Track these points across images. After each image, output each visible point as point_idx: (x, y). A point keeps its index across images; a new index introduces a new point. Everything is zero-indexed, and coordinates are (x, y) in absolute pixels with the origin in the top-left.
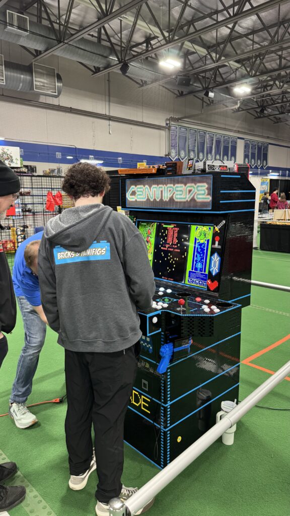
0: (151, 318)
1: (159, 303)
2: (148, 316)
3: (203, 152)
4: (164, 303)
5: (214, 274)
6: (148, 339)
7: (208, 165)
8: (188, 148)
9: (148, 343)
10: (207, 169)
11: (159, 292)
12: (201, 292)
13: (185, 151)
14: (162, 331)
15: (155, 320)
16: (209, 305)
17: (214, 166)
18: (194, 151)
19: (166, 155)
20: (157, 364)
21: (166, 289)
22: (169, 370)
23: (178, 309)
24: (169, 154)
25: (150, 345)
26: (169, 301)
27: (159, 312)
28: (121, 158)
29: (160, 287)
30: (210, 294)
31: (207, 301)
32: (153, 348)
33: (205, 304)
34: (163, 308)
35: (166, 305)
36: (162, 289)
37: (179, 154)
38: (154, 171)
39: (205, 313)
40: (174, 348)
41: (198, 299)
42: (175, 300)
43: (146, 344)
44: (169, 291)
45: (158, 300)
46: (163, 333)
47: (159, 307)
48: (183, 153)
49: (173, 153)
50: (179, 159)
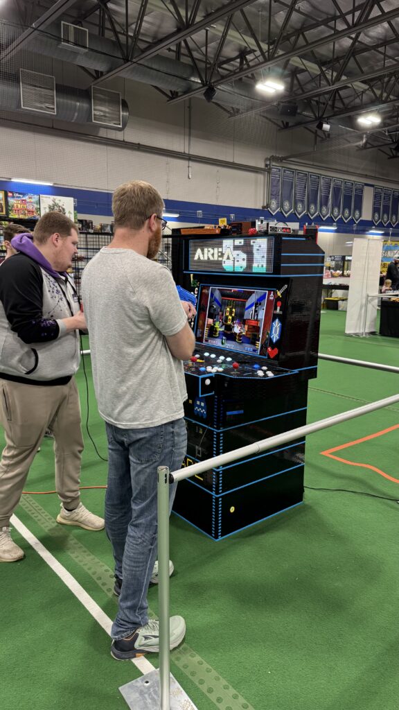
0: (203, 380)
2: (201, 377)
3: (315, 203)
4: (219, 368)
6: (202, 404)
9: (202, 408)
11: (218, 360)
14: (215, 394)
16: (265, 371)
17: (276, 228)
18: (302, 202)
19: (264, 207)
21: (226, 357)
22: (221, 435)
23: (232, 373)
24: (268, 206)
25: (204, 410)
26: (225, 367)
27: (213, 375)
28: (200, 211)
29: (221, 356)
30: (268, 361)
31: (264, 368)
32: (206, 412)
35: (221, 370)
36: (222, 358)
37: (282, 207)
39: (258, 376)
41: (256, 366)
42: (232, 366)
43: (200, 409)
44: (229, 359)
46: (216, 396)
47: (214, 371)
48: (287, 205)
49: (274, 204)
50: (282, 212)
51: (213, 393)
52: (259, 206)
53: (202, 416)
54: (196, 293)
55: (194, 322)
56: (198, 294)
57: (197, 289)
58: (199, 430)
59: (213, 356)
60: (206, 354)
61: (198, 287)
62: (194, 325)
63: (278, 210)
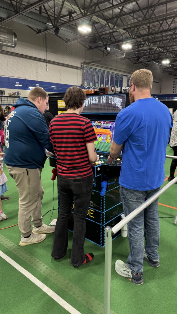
1: (99, 162)
2: (96, 167)
8: (95, 81)
10: (123, 91)
13: (93, 83)
15: (99, 169)
17: (126, 90)
18: (98, 83)
24: (83, 84)
27: (100, 165)
32: (96, 184)
34: (102, 163)
38: (93, 93)
49: (86, 84)
51: (101, 174)
52: (79, 84)
63: (88, 86)
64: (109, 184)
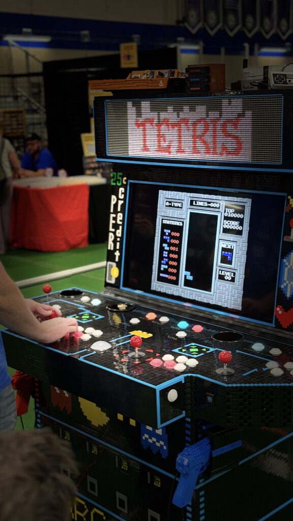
0: (165, 392)
1: (179, 359)
2: (159, 388)
3: (254, 15)
4: (189, 358)
5: (288, 296)
6: (159, 432)
7: (274, 75)
8: (224, 5)
9: (159, 438)
10: (272, 82)
11: (177, 331)
12: (264, 330)
13: (217, 14)
14: (187, 416)
15: (173, 395)
16: (281, 360)
17: (285, 76)
18: (235, 12)
19: (178, 22)
20: (177, 479)
21: (192, 323)
22: (202, 493)
23: (219, 371)
24: (185, 19)
25: (162, 443)
26: (199, 352)
27: (181, 378)
28: (86, 32)
29: (179, 320)
30: (280, 335)
31: (276, 351)
32: (168, 447)
33: (273, 358)
34: (189, 370)
35: (193, 363)
36: (183, 324)
37: (206, 20)
38: (162, 85)
39: (273, 378)
40: (212, 449)
41: (258, 347)
42: (212, 350)
43: (154, 439)
44: (198, 328)
45: (176, 350)
46: (188, 420)
47: (180, 367)
48: (212, 16)
49: (193, 15)
50: (205, 29)
51: (184, 414)
52: (171, 21)
53: (159, 454)
54: (121, 197)
55: (121, 250)
56: (124, 199)
57: (122, 190)
58: (153, 480)
59: (164, 319)
60: (151, 316)
61: (125, 186)
62: (120, 257)
63: (200, 25)
64: (216, 453)
